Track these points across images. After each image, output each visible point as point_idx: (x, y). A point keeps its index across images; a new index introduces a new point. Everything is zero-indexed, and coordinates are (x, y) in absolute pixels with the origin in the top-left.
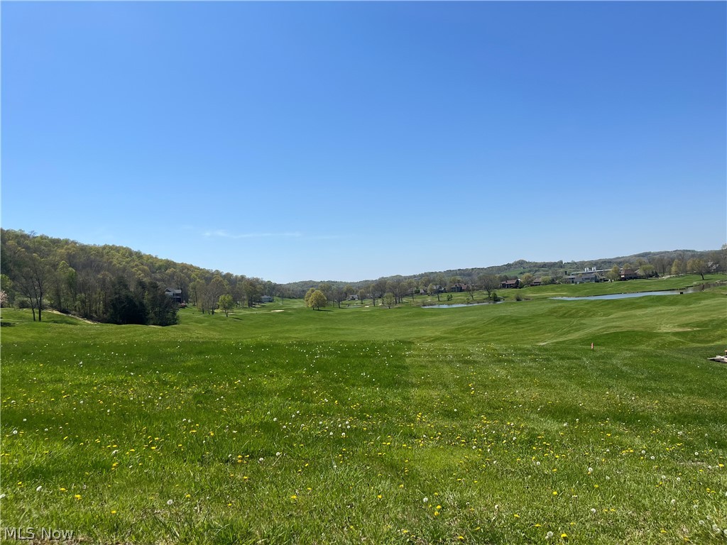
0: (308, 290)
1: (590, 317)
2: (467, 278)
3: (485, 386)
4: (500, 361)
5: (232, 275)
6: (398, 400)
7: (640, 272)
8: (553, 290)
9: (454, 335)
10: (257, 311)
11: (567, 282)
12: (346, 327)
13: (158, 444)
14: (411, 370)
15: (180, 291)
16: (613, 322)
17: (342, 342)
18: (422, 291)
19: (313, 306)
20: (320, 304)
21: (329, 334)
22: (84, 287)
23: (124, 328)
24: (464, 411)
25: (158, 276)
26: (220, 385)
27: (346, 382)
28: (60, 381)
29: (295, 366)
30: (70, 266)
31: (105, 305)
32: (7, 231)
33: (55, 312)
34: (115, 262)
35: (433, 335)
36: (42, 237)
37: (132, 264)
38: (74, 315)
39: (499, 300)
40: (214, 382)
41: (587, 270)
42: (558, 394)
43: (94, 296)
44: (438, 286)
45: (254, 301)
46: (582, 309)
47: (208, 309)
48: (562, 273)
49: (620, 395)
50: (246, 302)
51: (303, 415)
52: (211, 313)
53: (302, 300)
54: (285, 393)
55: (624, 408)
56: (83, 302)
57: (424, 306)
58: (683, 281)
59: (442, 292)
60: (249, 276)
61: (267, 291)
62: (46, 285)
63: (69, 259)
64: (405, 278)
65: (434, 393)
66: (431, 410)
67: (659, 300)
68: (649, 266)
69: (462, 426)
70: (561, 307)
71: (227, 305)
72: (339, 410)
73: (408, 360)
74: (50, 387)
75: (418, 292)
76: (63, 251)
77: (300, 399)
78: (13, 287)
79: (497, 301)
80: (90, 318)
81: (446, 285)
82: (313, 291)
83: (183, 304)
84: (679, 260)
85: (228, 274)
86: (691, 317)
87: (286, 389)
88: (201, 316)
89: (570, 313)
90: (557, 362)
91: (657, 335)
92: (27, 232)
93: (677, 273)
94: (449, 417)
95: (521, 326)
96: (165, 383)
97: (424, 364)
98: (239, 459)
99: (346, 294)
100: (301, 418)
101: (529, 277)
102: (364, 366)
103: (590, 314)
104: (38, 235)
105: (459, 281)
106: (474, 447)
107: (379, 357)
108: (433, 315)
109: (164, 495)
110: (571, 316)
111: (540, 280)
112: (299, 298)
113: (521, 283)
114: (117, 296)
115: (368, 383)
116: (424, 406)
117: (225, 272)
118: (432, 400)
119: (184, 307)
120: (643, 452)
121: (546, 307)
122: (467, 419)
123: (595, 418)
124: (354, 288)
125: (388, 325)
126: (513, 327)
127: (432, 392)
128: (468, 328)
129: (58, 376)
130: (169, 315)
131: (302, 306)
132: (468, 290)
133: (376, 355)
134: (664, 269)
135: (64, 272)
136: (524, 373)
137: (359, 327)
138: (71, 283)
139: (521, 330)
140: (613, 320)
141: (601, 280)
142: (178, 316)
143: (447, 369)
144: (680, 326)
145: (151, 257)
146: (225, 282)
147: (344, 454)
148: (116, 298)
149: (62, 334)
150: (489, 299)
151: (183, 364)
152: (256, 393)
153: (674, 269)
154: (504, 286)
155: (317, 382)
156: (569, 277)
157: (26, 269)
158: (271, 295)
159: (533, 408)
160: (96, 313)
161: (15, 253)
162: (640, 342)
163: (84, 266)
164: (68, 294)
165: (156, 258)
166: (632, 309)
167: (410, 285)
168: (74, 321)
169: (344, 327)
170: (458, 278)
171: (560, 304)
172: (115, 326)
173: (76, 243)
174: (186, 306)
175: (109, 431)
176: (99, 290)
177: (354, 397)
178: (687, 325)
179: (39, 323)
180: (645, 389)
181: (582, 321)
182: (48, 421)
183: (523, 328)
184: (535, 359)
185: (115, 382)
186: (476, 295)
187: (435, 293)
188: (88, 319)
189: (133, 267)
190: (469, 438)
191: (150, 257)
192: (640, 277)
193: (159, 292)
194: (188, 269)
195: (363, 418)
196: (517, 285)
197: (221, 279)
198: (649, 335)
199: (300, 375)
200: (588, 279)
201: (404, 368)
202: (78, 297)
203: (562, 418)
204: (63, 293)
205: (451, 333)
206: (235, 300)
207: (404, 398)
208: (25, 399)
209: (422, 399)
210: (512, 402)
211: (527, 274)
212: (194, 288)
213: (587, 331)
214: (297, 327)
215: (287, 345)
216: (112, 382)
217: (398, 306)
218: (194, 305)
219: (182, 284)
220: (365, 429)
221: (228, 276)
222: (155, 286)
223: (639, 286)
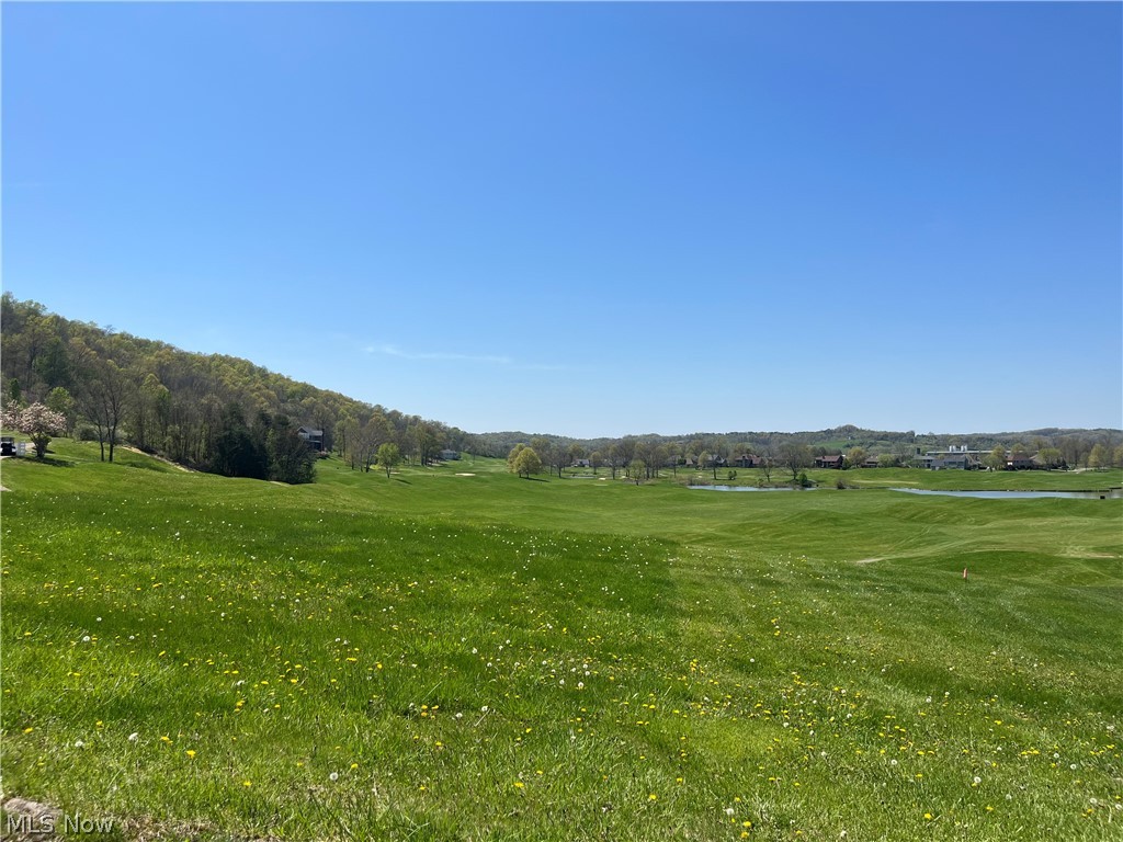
0: (515, 446)
1: (954, 523)
2: (762, 447)
3: (796, 625)
4: (818, 585)
5: (400, 414)
6: (661, 636)
7: (1038, 459)
8: (896, 476)
9: (737, 535)
10: (434, 472)
11: (919, 465)
12: (569, 508)
13: (302, 675)
14: (679, 589)
15: (320, 433)
16: (990, 534)
17: (568, 533)
18: (689, 462)
19: (519, 472)
20: (531, 470)
21: (541, 516)
22: (179, 416)
23: (234, 483)
24: (764, 662)
25: (289, 407)
26: (386, 586)
27: (579, 598)
28: (147, 560)
29: (499, 566)
30: (161, 382)
31: (208, 445)
32: (72, 322)
33: (134, 450)
34: (227, 380)
35: (703, 532)
36: (122, 336)
37: (251, 386)
38: (162, 456)
39: (808, 485)
40: (378, 581)
41: (951, 448)
42: (914, 647)
43: (193, 430)
44: (715, 456)
45: (431, 457)
46: (940, 510)
47: (361, 463)
48: (913, 450)
49: (1012, 657)
50: (418, 458)
51: (517, 646)
52: (364, 470)
53: (503, 461)
54: (486, 608)
55: (1020, 680)
56: (177, 438)
57: (691, 485)
58: (1106, 478)
59: (721, 465)
60: (426, 417)
61: (451, 443)
62: (124, 408)
63: (160, 371)
64: (665, 439)
65: (716, 630)
66: (712, 656)
67: (1066, 506)
68: (1053, 450)
69: (763, 687)
70: (908, 504)
71: (389, 459)
72: (570, 645)
73: (673, 572)
74: (133, 568)
75: (683, 463)
76: (152, 358)
77: (508, 619)
78: (75, 408)
79: (807, 486)
80: (184, 463)
81: (727, 455)
82: (521, 448)
83: (324, 453)
84: (1103, 444)
85: (395, 412)
86: (1115, 536)
87: (486, 603)
88: (350, 473)
89: (921, 515)
90: (908, 595)
91: (1061, 561)
92: (101, 326)
93: (1097, 465)
94: (742, 671)
95: (843, 529)
96: (304, 577)
97: (697, 579)
98: (423, 710)
99: (571, 456)
100: (513, 651)
101: (860, 453)
102: (605, 576)
103: (953, 520)
104: (117, 332)
105: (748, 451)
106: (786, 724)
107: (628, 562)
108: (704, 500)
109: (319, 761)
110: (923, 519)
111: (877, 459)
112: (500, 457)
113: (847, 462)
114: (227, 433)
115: (612, 604)
116: (700, 647)
117: (390, 410)
118: (714, 640)
119: (324, 457)
120: (1056, 755)
121: (882, 503)
122: (770, 675)
123: (975, 693)
124: (584, 449)
125: (634, 510)
126: (829, 530)
127: (712, 627)
128: (758, 525)
129: (145, 554)
130: (302, 468)
131: (503, 469)
132: (762, 465)
133: (622, 560)
134: (1077, 457)
135: (153, 390)
136: (858, 608)
137: (589, 510)
138: (161, 408)
139: (843, 535)
140: (990, 532)
141: (975, 466)
142: (315, 471)
143: (734, 592)
144: (1096, 550)
145: (282, 378)
146: (390, 425)
147: (585, 717)
148: (225, 437)
149: (142, 485)
150: (794, 482)
151: (328, 548)
152: (440, 604)
153: (1092, 458)
154: (819, 464)
155: (534, 595)
156: (924, 458)
157: (95, 382)
158: (458, 449)
159: (874, 667)
160: (194, 456)
161: (81, 357)
162: (1031, 571)
163: (182, 384)
164: (155, 424)
165: (288, 379)
166: (1022, 516)
167: (672, 451)
168: (161, 465)
169: (564, 508)
170: (748, 445)
171: (906, 500)
172: (221, 478)
173: (172, 348)
174: (327, 456)
175: (226, 648)
176: (201, 421)
177: (591, 623)
178: (1109, 549)
179: (111, 465)
180: (1053, 652)
181: (940, 530)
182: (134, 625)
183: (845, 532)
184: (874, 586)
185: (229, 569)
186: (774, 475)
187: (710, 466)
188: (181, 464)
189: (253, 391)
190: (777, 706)
191: (279, 378)
192: (1038, 467)
193: (290, 431)
194: (335, 400)
195: (608, 660)
196: (840, 464)
197: (383, 419)
198: (1047, 561)
199: (508, 582)
200: (954, 463)
201: (668, 584)
202: (169, 430)
203: (922, 688)
204: (149, 422)
205: (732, 531)
206: (402, 453)
207: (669, 634)
208: (97, 584)
209: (698, 637)
210: (840, 655)
211: (858, 448)
212: (342, 430)
213: (946, 546)
214: (493, 502)
215: (484, 531)
216: (224, 568)
217: (651, 481)
218: (340, 456)
219: (323, 423)
220: (612, 678)
221: (395, 415)
222: (285, 423)
223: (1035, 480)
